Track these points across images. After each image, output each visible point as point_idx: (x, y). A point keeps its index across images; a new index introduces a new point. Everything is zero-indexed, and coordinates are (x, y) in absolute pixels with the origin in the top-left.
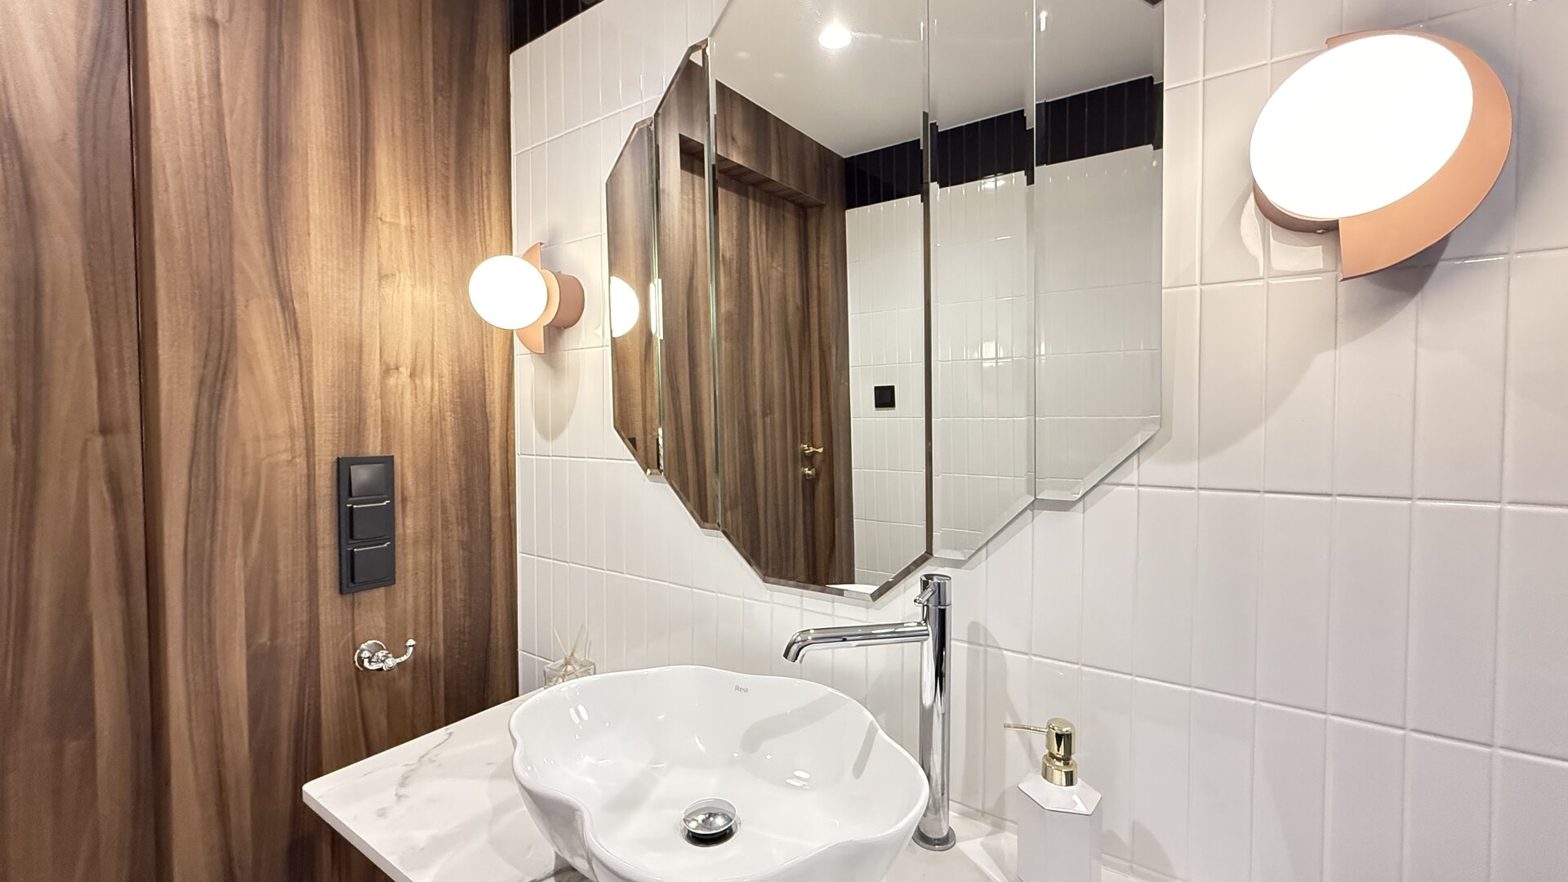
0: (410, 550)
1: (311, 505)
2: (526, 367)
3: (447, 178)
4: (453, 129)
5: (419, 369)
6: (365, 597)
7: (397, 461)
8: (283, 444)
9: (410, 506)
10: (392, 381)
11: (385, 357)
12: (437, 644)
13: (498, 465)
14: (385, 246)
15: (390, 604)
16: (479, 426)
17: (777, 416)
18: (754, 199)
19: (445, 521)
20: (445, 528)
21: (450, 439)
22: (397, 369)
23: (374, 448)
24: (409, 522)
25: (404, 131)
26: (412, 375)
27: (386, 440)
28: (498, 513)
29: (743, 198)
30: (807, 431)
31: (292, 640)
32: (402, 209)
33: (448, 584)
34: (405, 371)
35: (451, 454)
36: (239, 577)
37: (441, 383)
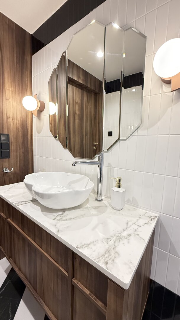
0: (13, 152)
2: (35, 119)
3: (19, 81)
4: (20, 71)
5: (14, 119)
6: (4, 160)
7: (10, 135)
9: (12, 144)
10: (9, 120)
11: (7, 115)
12: (18, 170)
13: (30, 139)
14: (7, 93)
15: (9, 161)
16: (26, 131)
17: (89, 136)
18: (85, 91)
19: (19, 148)
20: (19, 149)
21: (20, 132)
22: (10, 118)
23: (5, 132)
24: (12, 147)
25: (10, 71)
26: (13, 119)
27: (8, 131)
28: (30, 148)
29: (82, 91)
30: (95, 140)
32: (10, 86)
33: (20, 159)
34: (11, 118)
35: (20, 135)
37: (18, 122)
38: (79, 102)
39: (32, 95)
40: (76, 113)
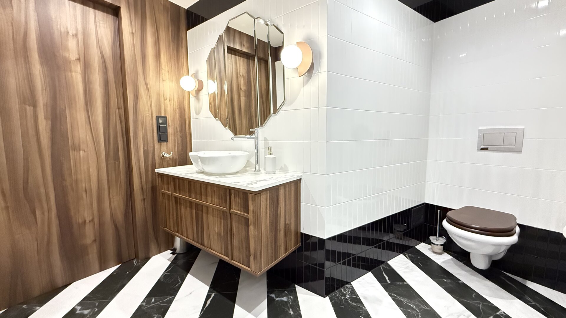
0: (170, 136)
1: (152, 125)
2: (193, 100)
3: (175, 60)
4: (176, 49)
5: (171, 99)
6: (163, 143)
7: (167, 118)
8: (147, 112)
9: (170, 127)
10: (166, 102)
11: (164, 97)
12: (176, 156)
13: (187, 121)
14: (163, 74)
15: (167, 147)
16: (183, 112)
19: (177, 131)
20: (177, 133)
21: (177, 114)
22: (167, 99)
23: (163, 115)
24: (170, 130)
25: (166, 51)
26: (170, 101)
27: (165, 113)
28: (188, 131)
31: (150, 149)
32: (166, 66)
33: (178, 144)
34: (168, 100)
35: (178, 118)
36: (141, 136)
37: (175, 102)
38: (244, 75)
39: (189, 75)
40: (241, 89)
